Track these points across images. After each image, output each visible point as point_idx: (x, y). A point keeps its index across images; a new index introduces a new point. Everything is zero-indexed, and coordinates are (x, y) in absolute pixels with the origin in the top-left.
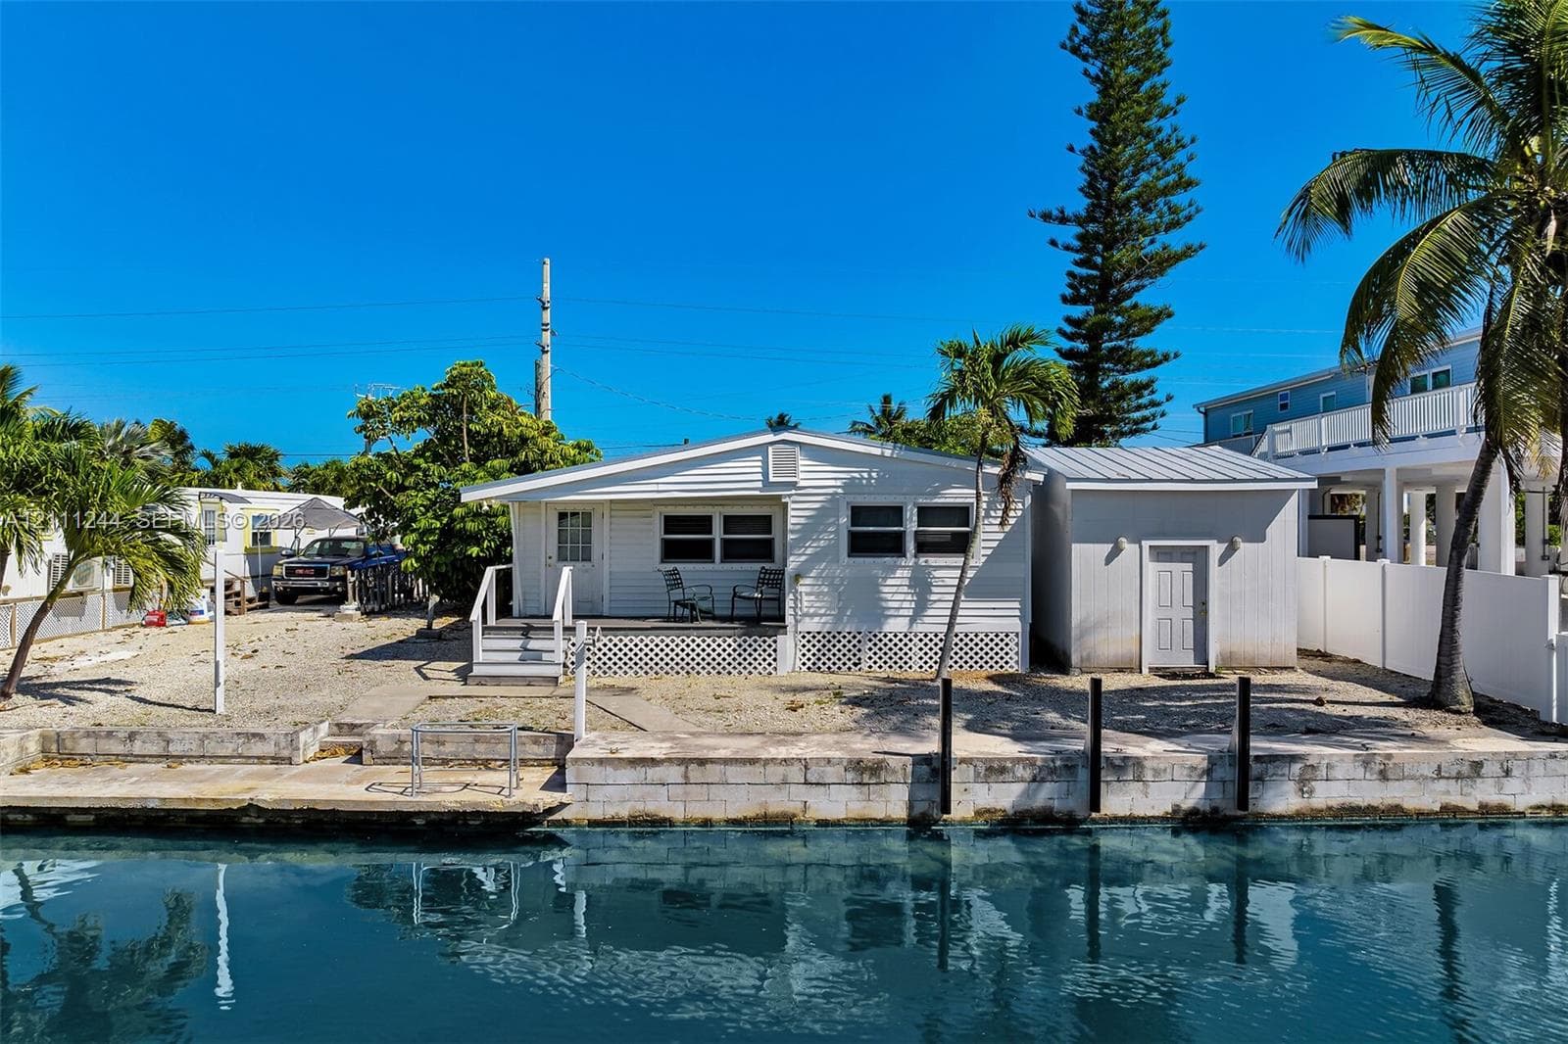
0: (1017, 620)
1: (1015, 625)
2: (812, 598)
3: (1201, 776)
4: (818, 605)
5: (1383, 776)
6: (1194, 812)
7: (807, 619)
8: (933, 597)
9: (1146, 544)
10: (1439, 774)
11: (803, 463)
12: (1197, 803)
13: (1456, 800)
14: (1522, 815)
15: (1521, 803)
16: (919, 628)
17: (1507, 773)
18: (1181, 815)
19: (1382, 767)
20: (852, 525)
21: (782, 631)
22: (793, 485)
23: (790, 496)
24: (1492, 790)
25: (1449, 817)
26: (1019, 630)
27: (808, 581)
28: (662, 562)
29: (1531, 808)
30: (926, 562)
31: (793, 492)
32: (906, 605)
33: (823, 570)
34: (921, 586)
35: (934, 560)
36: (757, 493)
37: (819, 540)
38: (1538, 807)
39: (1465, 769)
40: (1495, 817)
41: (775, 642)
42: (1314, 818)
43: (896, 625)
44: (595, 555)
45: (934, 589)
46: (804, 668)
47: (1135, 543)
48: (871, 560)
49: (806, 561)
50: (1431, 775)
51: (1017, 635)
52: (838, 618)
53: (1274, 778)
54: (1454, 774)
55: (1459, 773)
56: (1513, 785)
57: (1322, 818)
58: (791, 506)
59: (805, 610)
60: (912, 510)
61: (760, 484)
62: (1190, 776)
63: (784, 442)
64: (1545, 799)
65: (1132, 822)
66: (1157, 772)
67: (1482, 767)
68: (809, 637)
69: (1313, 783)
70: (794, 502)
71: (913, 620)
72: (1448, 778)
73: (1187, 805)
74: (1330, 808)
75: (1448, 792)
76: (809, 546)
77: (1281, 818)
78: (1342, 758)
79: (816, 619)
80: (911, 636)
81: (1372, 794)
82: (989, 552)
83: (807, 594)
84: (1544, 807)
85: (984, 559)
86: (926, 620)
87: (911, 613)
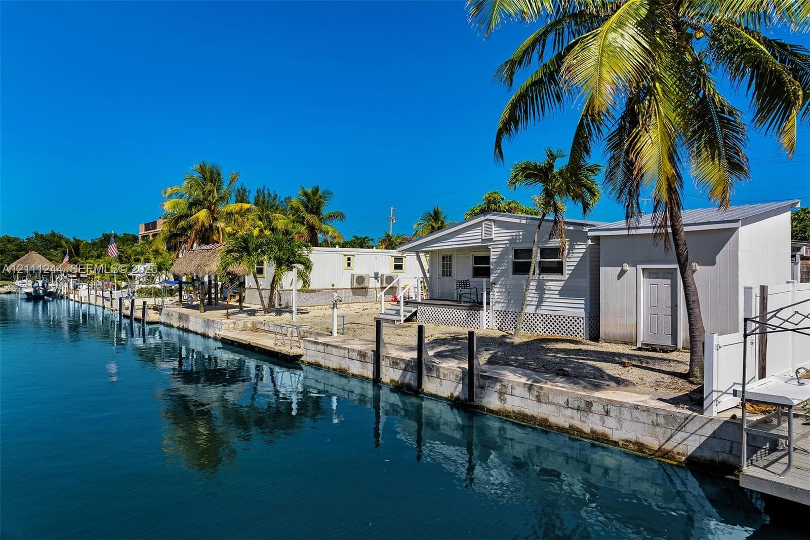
0: (583, 310)
1: (582, 313)
2: (499, 294)
3: (460, 381)
4: (501, 297)
5: (539, 400)
6: (458, 398)
7: (497, 304)
8: (546, 296)
9: (640, 267)
10: (567, 405)
11: (494, 229)
12: (459, 394)
13: (577, 423)
14: (616, 443)
15: (616, 436)
16: (539, 312)
17: (607, 413)
18: (453, 399)
19: (538, 394)
20: (515, 259)
21: (481, 309)
22: (491, 240)
23: (491, 245)
24: (599, 423)
25: (573, 433)
26: (584, 316)
27: (498, 286)
28: (473, 277)
29: (623, 440)
30: (543, 277)
31: (492, 243)
32: (534, 299)
33: (503, 281)
34: (541, 289)
35: (546, 277)
36: (480, 244)
37: (502, 266)
38: (627, 441)
39: (583, 405)
40: (600, 441)
41: (479, 313)
42: (507, 416)
43: (530, 309)
44: (453, 275)
45: (546, 292)
46: (496, 328)
47: (634, 266)
48: (521, 276)
49: (497, 276)
50: (563, 404)
51: (583, 319)
52: (508, 304)
53: (489, 389)
54: (576, 406)
55: (579, 406)
56: (611, 422)
57: (510, 417)
58: (492, 250)
59: (496, 300)
60: (537, 251)
61: (480, 240)
62: (456, 380)
63: (487, 220)
64: (632, 437)
65: (436, 398)
66: (445, 375)
67: (592, 406)
68: (498, 313)
69: (506, 395)
70: (493, 248)
71: (538, 306)
72: (573, 409)
73: (456, 394)
74: (514, 412)
75: (573, 418)
76: (499, 269)
77: (492, 411)
78: (518, 384)
79: (500, 304)
80: (536, 315)
81: (532, 408)
82: (570, 272)
83: (498, 292)
84: (631, 442)
85: (567, 276)
86: (543, 308)
87: (536, 303)
